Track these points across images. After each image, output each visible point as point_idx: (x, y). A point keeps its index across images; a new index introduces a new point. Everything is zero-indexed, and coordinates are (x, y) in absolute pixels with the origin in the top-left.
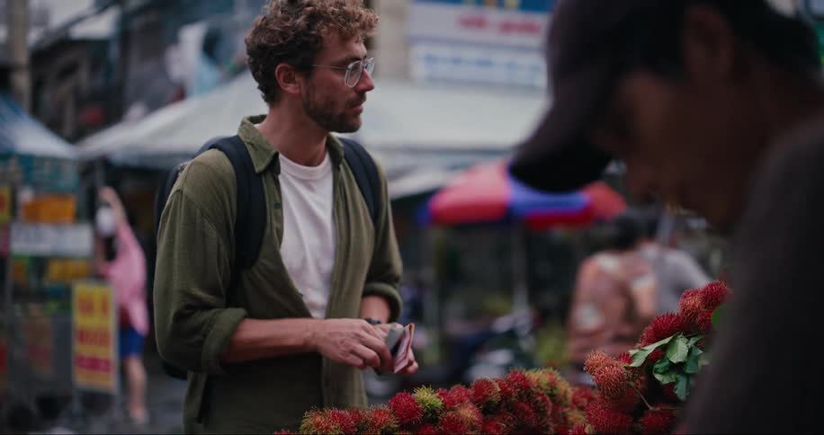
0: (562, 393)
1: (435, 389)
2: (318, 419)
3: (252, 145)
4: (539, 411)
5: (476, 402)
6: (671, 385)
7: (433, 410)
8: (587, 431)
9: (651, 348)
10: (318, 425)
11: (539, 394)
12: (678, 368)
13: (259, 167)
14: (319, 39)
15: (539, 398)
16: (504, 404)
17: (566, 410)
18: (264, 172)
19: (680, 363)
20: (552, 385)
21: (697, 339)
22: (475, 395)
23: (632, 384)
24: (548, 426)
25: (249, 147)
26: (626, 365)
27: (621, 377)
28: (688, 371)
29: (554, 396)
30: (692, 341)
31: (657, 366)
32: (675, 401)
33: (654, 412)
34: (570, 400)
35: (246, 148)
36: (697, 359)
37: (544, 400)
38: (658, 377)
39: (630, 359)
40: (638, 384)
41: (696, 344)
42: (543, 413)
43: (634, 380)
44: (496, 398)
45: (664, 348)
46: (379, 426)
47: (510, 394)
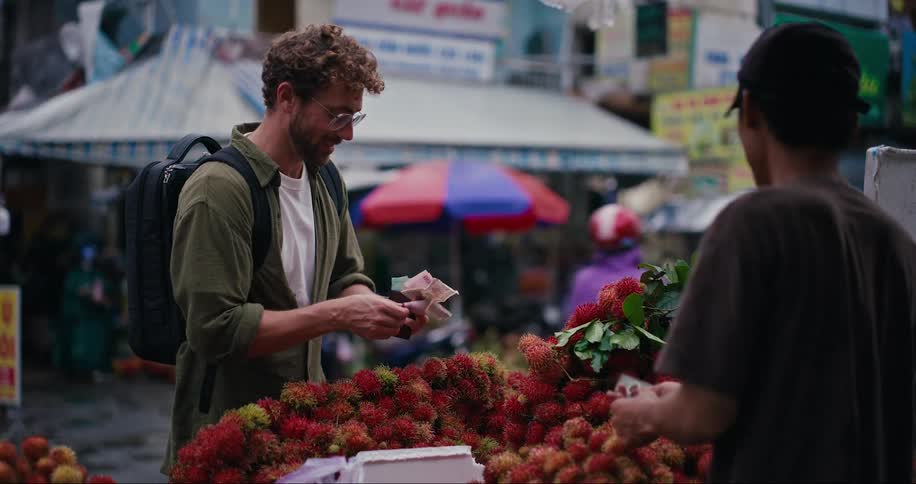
0: (499, 374)
1: (392, 367)
2: (296, 389)
3: (254, 160)
4: (479, 386)
5: (427, 379)
6: (589, 361)
7: (391, 385)
8: (519, 399)
9: (573, 331)
10: (295, 394)
11: (480, 373)
12: (595, 346)
13: (264, 182)
14: (327, 80)
15: (480, 376)
16: (450, 380)
17: (502, 388)
18: (267, 187)
19: (596, 343)
20: (491, 366)
21: (610, 324)
22: (426, 372)
23: (557, 361)
24: (487, 400)
25: (250, 162)
26: (553, 345)
27: (548, 354)
28: (603, 349)
29: (493, 375)
30: (607, 325)
31: (577, 346)
32: (591, 373)
33: (573, 383)
34: (505, 381)
35: (248, 163)
36: (609, 339)
37: (484, 378)
38: (578, 354)
39: (556, 341)
40: (562, 363)
41: (610, 328)
42: (483, 389)
43: (559, 358)
44: (443, 375)
45: (584, 332)
46: (345, 397)
47: (455, 372)
